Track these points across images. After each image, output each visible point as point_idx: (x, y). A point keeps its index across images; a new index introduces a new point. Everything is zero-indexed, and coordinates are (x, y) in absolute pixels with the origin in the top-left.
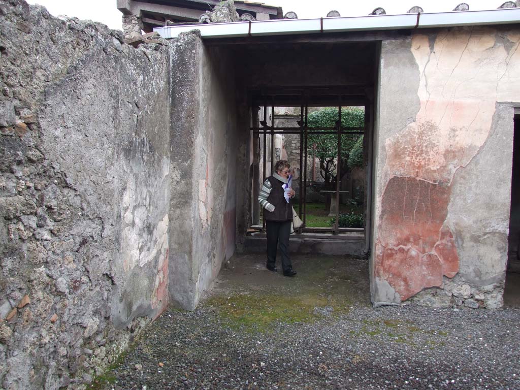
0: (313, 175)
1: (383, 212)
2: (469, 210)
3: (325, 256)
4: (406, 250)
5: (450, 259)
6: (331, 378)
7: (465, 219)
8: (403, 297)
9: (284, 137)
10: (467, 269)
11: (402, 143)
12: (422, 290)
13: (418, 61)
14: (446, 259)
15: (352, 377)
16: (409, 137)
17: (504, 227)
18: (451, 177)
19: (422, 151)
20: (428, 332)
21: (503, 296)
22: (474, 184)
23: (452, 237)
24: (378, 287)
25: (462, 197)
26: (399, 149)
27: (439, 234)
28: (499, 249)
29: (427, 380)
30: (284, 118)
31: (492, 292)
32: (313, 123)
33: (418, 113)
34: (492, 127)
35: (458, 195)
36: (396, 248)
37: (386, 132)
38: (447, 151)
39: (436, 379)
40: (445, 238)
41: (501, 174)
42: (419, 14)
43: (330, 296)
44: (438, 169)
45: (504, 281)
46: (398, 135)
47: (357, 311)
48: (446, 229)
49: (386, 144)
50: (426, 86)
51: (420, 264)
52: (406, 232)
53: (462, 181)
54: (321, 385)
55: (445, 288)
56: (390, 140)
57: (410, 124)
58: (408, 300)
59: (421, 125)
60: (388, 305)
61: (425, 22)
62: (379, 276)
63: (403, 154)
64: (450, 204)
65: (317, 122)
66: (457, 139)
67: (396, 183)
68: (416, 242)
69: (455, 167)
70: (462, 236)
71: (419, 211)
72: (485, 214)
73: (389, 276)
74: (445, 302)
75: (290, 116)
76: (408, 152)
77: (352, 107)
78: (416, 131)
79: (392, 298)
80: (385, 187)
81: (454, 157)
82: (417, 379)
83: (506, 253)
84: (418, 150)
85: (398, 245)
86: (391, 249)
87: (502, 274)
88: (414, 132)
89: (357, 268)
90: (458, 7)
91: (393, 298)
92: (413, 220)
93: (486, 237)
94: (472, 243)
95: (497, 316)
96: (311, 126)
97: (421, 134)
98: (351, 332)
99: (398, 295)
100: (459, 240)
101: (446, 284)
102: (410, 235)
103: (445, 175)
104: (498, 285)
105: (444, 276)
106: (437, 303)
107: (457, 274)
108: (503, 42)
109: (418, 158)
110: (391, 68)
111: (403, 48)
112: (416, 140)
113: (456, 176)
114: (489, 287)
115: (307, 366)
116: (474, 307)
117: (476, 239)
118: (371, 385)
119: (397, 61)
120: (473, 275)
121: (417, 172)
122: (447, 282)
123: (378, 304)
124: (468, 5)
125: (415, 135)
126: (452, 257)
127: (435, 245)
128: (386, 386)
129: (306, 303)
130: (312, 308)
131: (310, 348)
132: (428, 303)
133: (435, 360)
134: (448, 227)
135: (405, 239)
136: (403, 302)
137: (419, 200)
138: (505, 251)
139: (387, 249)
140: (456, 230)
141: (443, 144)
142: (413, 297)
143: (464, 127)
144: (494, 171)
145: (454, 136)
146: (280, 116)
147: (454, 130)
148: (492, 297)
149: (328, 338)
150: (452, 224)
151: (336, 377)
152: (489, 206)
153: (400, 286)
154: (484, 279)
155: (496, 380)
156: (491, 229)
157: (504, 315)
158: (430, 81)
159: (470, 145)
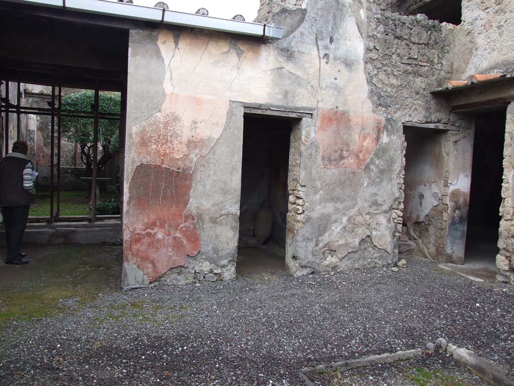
0: (75, 161)
1: (131, 198)
2: (208, 195)
3: (80, 245)
4: (153, 234)
5: (192, 240)
6: (66, 369)
7: (205, 203)
8: (151, 278)
9: (39, 118)
10: (207, 248)
11: (148, 132)
12: (168, 271)
13: (164, 54)
14: (189, 240)
15: (89, 364)
16: (155, 126)
17: (235, 209)
18: (193, 165)
19: (167, 140)
20: (171, 308)
21: (236, 268)
22: (212, 172)
23: (194, 220)
24: (127, 271)
25: (202, 183)
26: (145, 138)
27: (182, 217)
28: (232, 228)
29: (162, 352)
30: (39, 97)
31: (227, 266)
32: (73, 105)
33: (164, 104)
34: (226, 122)
35: (199, 182)
36: (144, 233)
37: (133, 120)
38: (189, 141)
39: (171, 348)
40: (188, 221)
41: (233, 163)
42: (164, 10)
43: (79, 286)
44: (181, 158)
45: (236, 255)
46: (145, 124)
47: (105, 298)
48: (189, 213)
49: (133, 132)
50: (171, 79)
51: (166, 246)
52: (153, 217)
53: (202, 169)
54: (54, 379)
55: (189, 266)
56: (136, 128)
57: (156, 114)
58: (156, 281)
59: (166, 115)
60: (136, 288)
61: (169, 18)
62: (128, 261)
63: (149, 142)
64: (192, 189)
65: (77, 105)
66: (198, 130)
67: (143, 170)
68: (162, 226)
69: (196, 156)
70: (203, 218)
71: (164, 197)
72: (221, 198)
73: (137, 259)
74: (188, 279)
75: (46, 95)
76: (154, 141)
77: (115, 93)
78: (162, 120)
79: (140, 280)
80: (132, 174)
81: (196, 147)
82: (154, 352)
83: (238, 232)
84: (164, 139)
85: (145, 230)
86: (138, 234)
87: (234, 249)
88: (160, 122)
89: (112, 255)
90: (199, 10)
91: (142, 280)
92: (159, 205)
93: (222, 218)
94: (211, 224)
95: (230, 285)
96: (69, 108)
97: (166, 124)
98: (96, 319)
99: (146, 277)
100: (200, 222)
101: (189, 263)
102: (156, 219)
103: (187, 163)
104: (232, 259)
105: (188, 255)
106: (182, 281)
107: (199, 252)
108: (235, 49)
109: (164, 147)
110: (138, 57)
111: (150, 40)
112: (162, 129)
113: (197, 164)
114: (225, 262)
115: (40, 362)
116: (213, 280)
117: (214, 221)
118: (108, 367)
119: (144, 52)
120: (212, 252)
121: (163, 160)
122: (191, 261)
123: (127, 289)
124: (207, 11)
125: (161, 125)
126: (194, 238)
127: (179, 228)
128: (123, 365)
129: (50, 297)
130: (56, 301)
131: (46, 343)
132: (174, 281)
133: (173, 333)
134: (190, 210)
135: (152, 224)
136: (151, 283)
137: (165, 186)
138: (237, 230)
139: (135, 235)
140: (197, 213)
141: (186, 134)
142: (160, 277)
143: (204, 120)
144: (228, 161)
145: (195, 128)
146: (34, 94)
147: (195, 123)
148: (227, 270)
149: (69, 330)
150: (193, 208)
151: (72, 367)
152: (225, 191)
153: (148, 268)
154: (220, 255)
155: (220, 340)
156: (226, 211)
157: (235, 284)
158: (175, 75)
159: (208, 136)
